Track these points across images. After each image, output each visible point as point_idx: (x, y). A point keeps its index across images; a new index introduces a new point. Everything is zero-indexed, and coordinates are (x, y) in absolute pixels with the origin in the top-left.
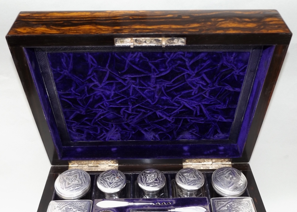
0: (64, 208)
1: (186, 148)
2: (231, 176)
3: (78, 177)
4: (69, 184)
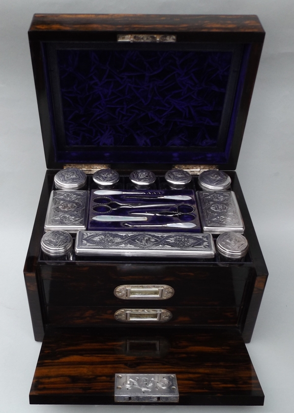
0: (66, 195)
1: (175, 155)
2: (216, 176)
3: (75, 173)
4: (67, 178)
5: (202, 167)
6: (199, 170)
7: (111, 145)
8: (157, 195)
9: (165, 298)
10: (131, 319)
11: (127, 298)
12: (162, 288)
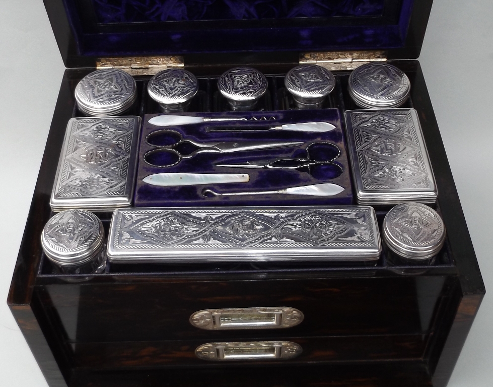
0: (94, 128)
1: (304, 34)
2: (382, 76)
3: (114, 81)
4: (99, 91)
5: (355, 55)
6: (349, 60)
7: (183, 19)
8: (270, 122)
9: (287, 326)
10: (227, 357)
11: (215, 328)
12: (281, 312)
